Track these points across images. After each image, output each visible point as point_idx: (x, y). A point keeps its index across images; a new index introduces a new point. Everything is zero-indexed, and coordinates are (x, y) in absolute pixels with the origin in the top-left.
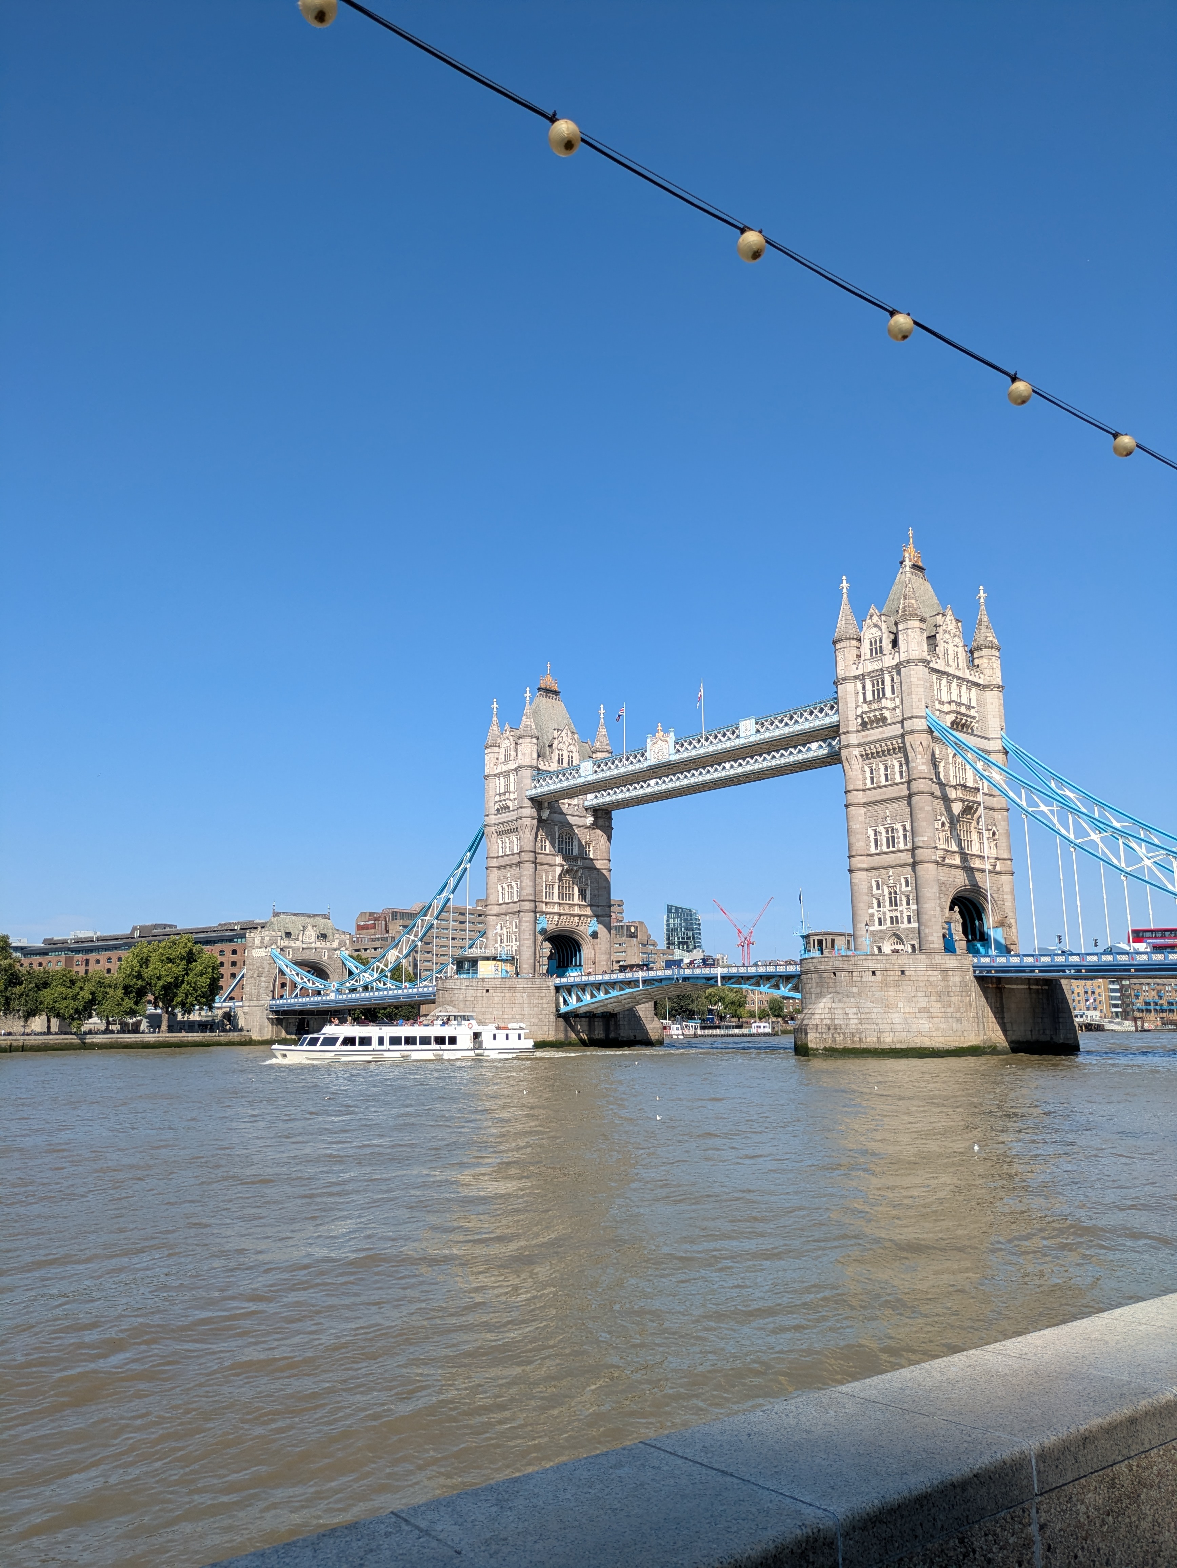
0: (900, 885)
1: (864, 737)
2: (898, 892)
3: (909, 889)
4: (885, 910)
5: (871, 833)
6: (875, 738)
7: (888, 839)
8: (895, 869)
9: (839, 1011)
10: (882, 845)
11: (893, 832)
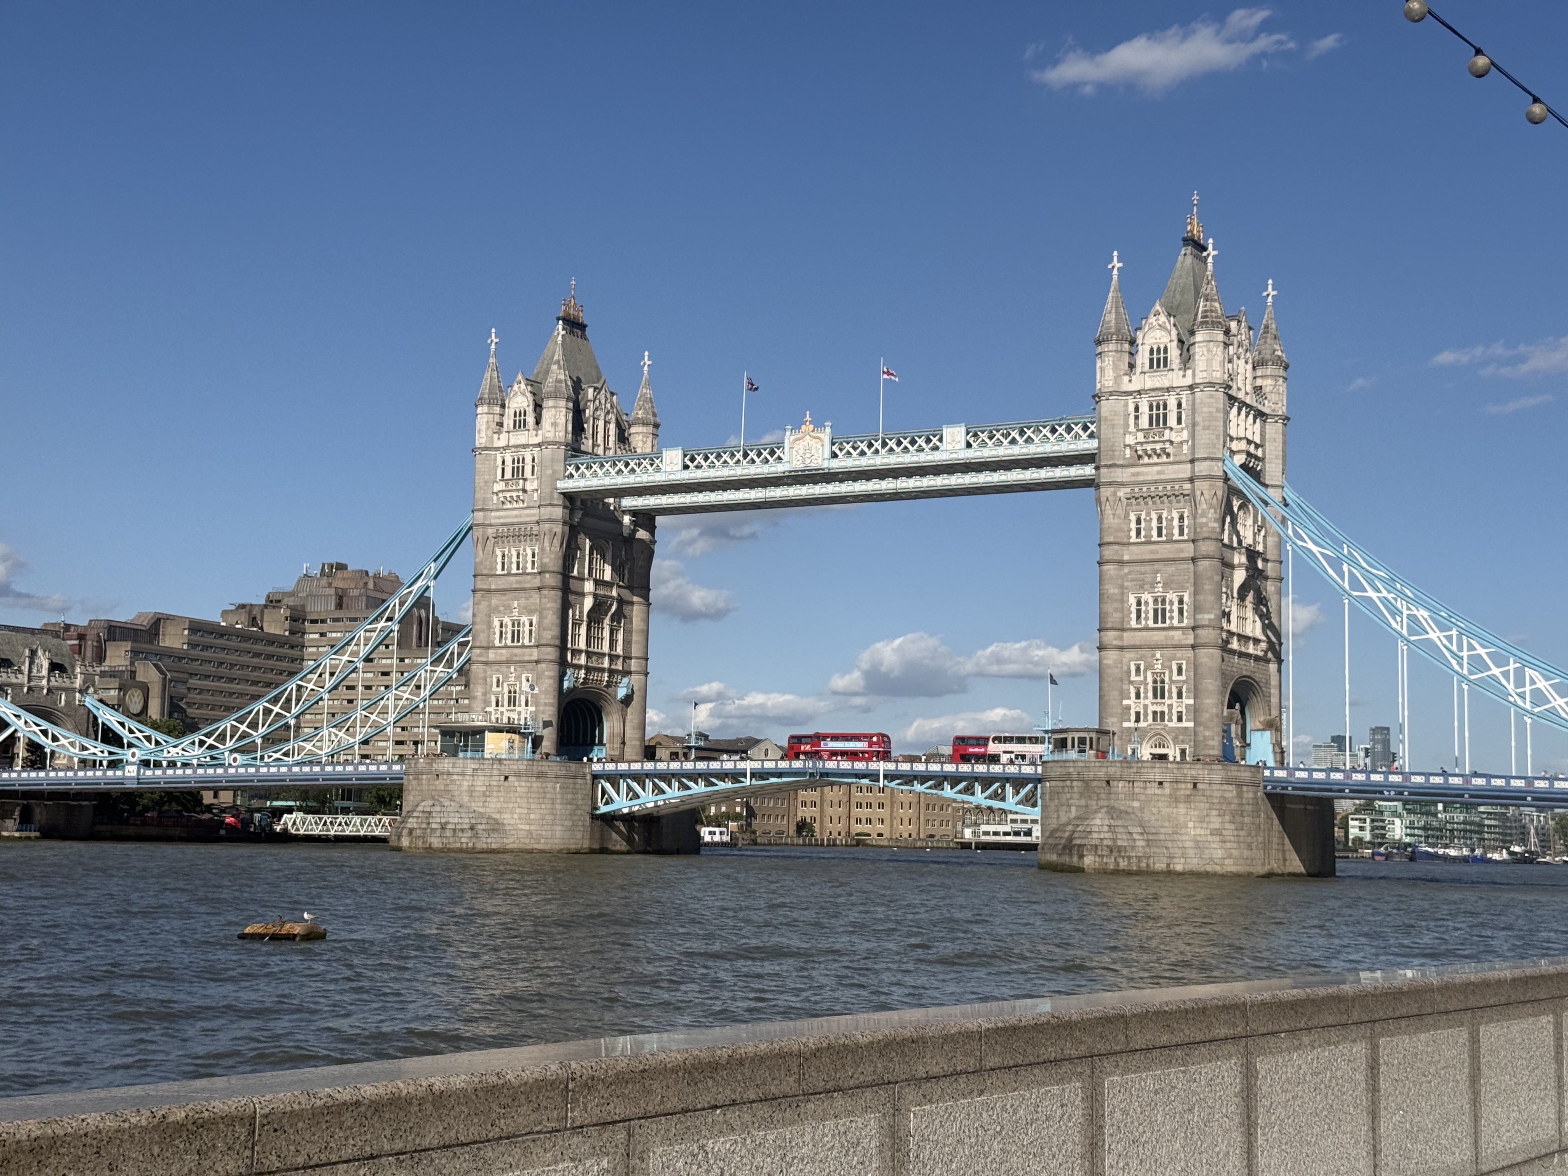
0: (1171, 672)
1: (1133, 475)
2: (1167, 679)
3: (1183, 678)
4: (1147, 702)
5: (1132, 600)
6: (1149, 478)
7: (1156, 611)
8: (1165, 651)
9: (1121, 830)
10: (1147, 619)
11: (1164, 602)
